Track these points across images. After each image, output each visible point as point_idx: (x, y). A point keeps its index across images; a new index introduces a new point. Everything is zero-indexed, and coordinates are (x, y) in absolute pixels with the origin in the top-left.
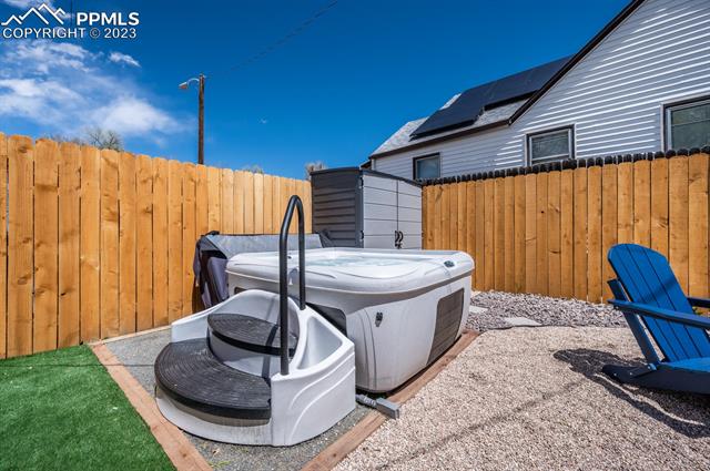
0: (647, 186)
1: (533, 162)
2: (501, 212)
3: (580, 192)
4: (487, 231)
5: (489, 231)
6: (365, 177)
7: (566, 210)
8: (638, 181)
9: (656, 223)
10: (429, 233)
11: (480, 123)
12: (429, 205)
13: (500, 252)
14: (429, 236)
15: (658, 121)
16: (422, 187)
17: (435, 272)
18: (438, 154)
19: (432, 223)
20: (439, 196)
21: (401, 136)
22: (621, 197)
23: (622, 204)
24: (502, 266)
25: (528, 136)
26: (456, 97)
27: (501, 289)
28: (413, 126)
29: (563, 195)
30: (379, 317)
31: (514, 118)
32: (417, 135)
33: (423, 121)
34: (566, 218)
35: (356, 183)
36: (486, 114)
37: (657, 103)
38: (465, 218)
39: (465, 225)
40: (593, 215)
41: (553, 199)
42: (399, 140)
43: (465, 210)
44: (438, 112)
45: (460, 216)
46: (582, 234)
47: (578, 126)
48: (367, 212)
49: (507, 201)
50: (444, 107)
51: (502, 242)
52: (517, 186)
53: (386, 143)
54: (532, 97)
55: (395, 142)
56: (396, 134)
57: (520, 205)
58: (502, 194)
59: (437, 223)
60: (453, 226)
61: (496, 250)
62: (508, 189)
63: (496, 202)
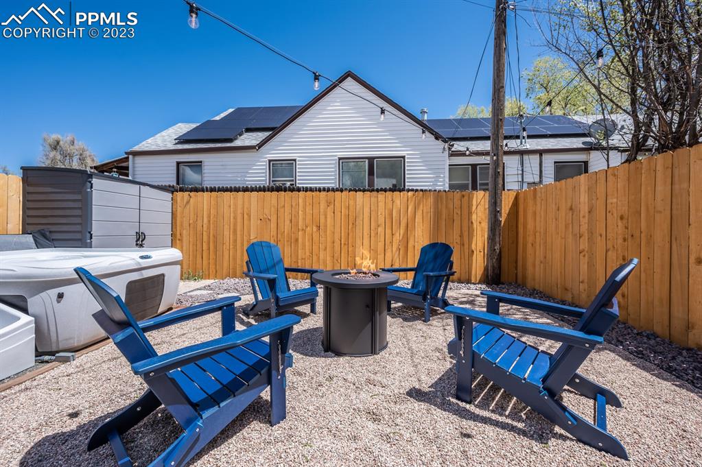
0: (311, 206)
1: (273, 181)
2: (235, 218)
3: (281, 208)
4: (225, 233)
5: (226, 233)
6: (94, 181)
7: (274, 219)
8: (308, 204)
9: (315, 229)
10: (178, 233)
11: (238, 143)
12: (179, 209)
13: (234, 248)
14: (178, 236)
15: (336, 167)
16: (172, 193)
17: (125, 263)
18: (201, 162)
19: (182, 225)
20: (188, 202)
21: (166, 138)
22: (300, 212)
23: (301, 217)
24: (235, 259)
25: (270, 161)
26: (231, 110)
27: (235, 276)
28: (183, 128)
29: (273, 209)
30: (60, 296)
31: (261, 145)
32: (183, 140)
33: (194, 126)
34: (273, 225)
35: (84, 184)
36: (246, 135)
37: (335, 156)
38: (209, 221)
39: (209, 228)
40: (287, 222)
41: (266, 211)
42: (165, 141)
43: (209, 216)
44: (209, 122)
45: (205, 220)
46: (282, 234)
47: (299, 161)
48: (97, 213)
49: (239, 211)
50: (217, 118)
51: (235, 241)
52: (246, 200)
53: (149, 141)
54: (275, 131)
55: (159, 142)
56: (164, 133)
57: (247, 214)
58: (235, 205)
59: (186, 224)
60: (199, 228)
61: (231, 247)
62: (240, 202)
63: (232, 210)
